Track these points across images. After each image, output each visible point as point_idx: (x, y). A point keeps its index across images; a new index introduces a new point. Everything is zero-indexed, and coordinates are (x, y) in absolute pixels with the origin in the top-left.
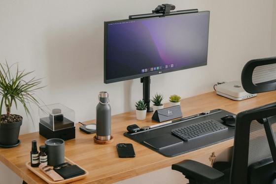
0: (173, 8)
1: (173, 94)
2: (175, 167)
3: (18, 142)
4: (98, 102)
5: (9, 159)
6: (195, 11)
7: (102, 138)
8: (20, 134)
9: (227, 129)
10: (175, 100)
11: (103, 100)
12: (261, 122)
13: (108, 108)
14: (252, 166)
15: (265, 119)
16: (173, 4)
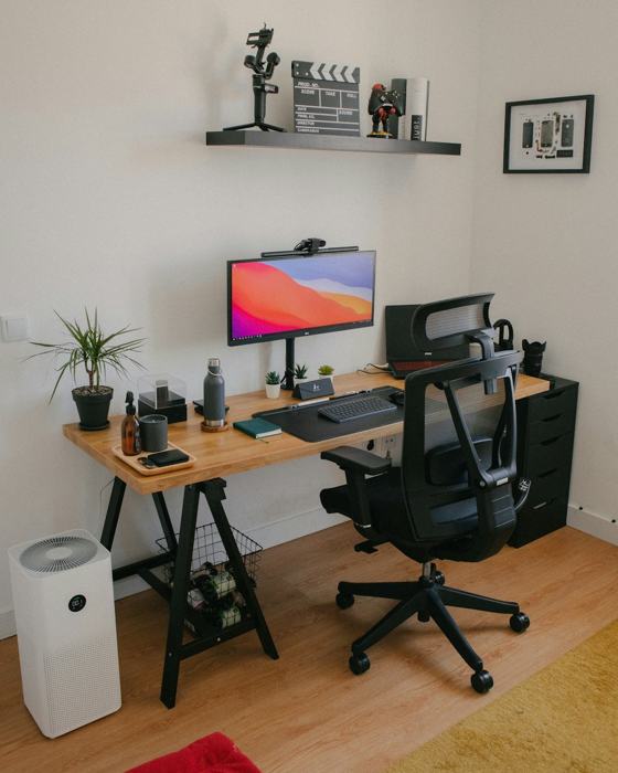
0: (323, 243)
1: (323, 364)
2: (325, 456)
3: (108, 422)
4: (206, 372)
5: (92, 445)
6: (354, 249)
7: (213, 423)
8: (110, 415)
9: (395, 408)
10: (326, 371)
11: (213, 369)
12: (439, 386)
13: (221, 381)
14: (431, 452)
15: (445, 384)
16: (323, 239)
